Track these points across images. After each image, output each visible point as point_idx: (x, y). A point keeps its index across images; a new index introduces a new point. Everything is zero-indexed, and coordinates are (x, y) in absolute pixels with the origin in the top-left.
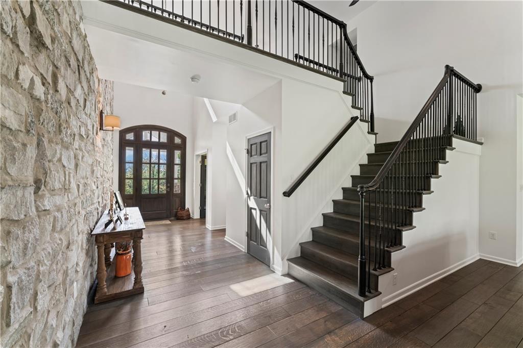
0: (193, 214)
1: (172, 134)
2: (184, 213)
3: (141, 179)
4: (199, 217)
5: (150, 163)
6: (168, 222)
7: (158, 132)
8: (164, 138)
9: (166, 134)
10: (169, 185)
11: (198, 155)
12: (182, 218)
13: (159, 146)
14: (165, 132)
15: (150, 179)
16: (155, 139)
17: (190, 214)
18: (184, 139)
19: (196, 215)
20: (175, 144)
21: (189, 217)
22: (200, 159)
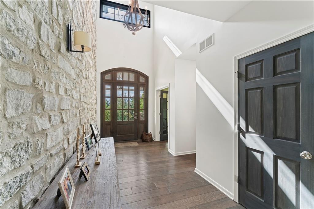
0: (154, 137)
1: (138, 74)
2: (148, 137)
3: (116, 109)
4: (159, 140)
5: (123, 98)
6: (136, 144)
7: (128, 73)
8: (132, 77)
9: (134, 75)
10: (136, 114)
11: (158, 90)
12: (146, 141)
13: (129, 83)
14: (133, 73)
15: (123, 109)
16: (126, 79)
17: (152, 138)
18: (146, 78)
19: (157, 138)
20: (140, 82)
21: (151, 140)
22: (159, 93)
